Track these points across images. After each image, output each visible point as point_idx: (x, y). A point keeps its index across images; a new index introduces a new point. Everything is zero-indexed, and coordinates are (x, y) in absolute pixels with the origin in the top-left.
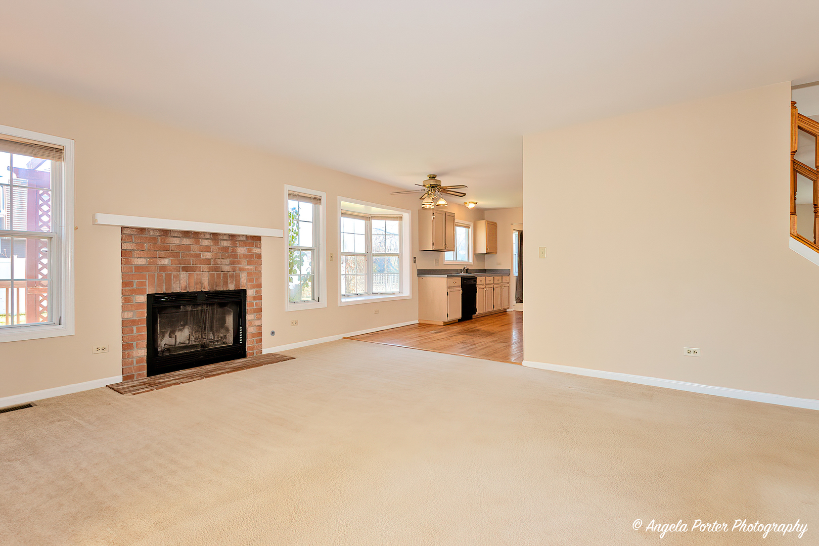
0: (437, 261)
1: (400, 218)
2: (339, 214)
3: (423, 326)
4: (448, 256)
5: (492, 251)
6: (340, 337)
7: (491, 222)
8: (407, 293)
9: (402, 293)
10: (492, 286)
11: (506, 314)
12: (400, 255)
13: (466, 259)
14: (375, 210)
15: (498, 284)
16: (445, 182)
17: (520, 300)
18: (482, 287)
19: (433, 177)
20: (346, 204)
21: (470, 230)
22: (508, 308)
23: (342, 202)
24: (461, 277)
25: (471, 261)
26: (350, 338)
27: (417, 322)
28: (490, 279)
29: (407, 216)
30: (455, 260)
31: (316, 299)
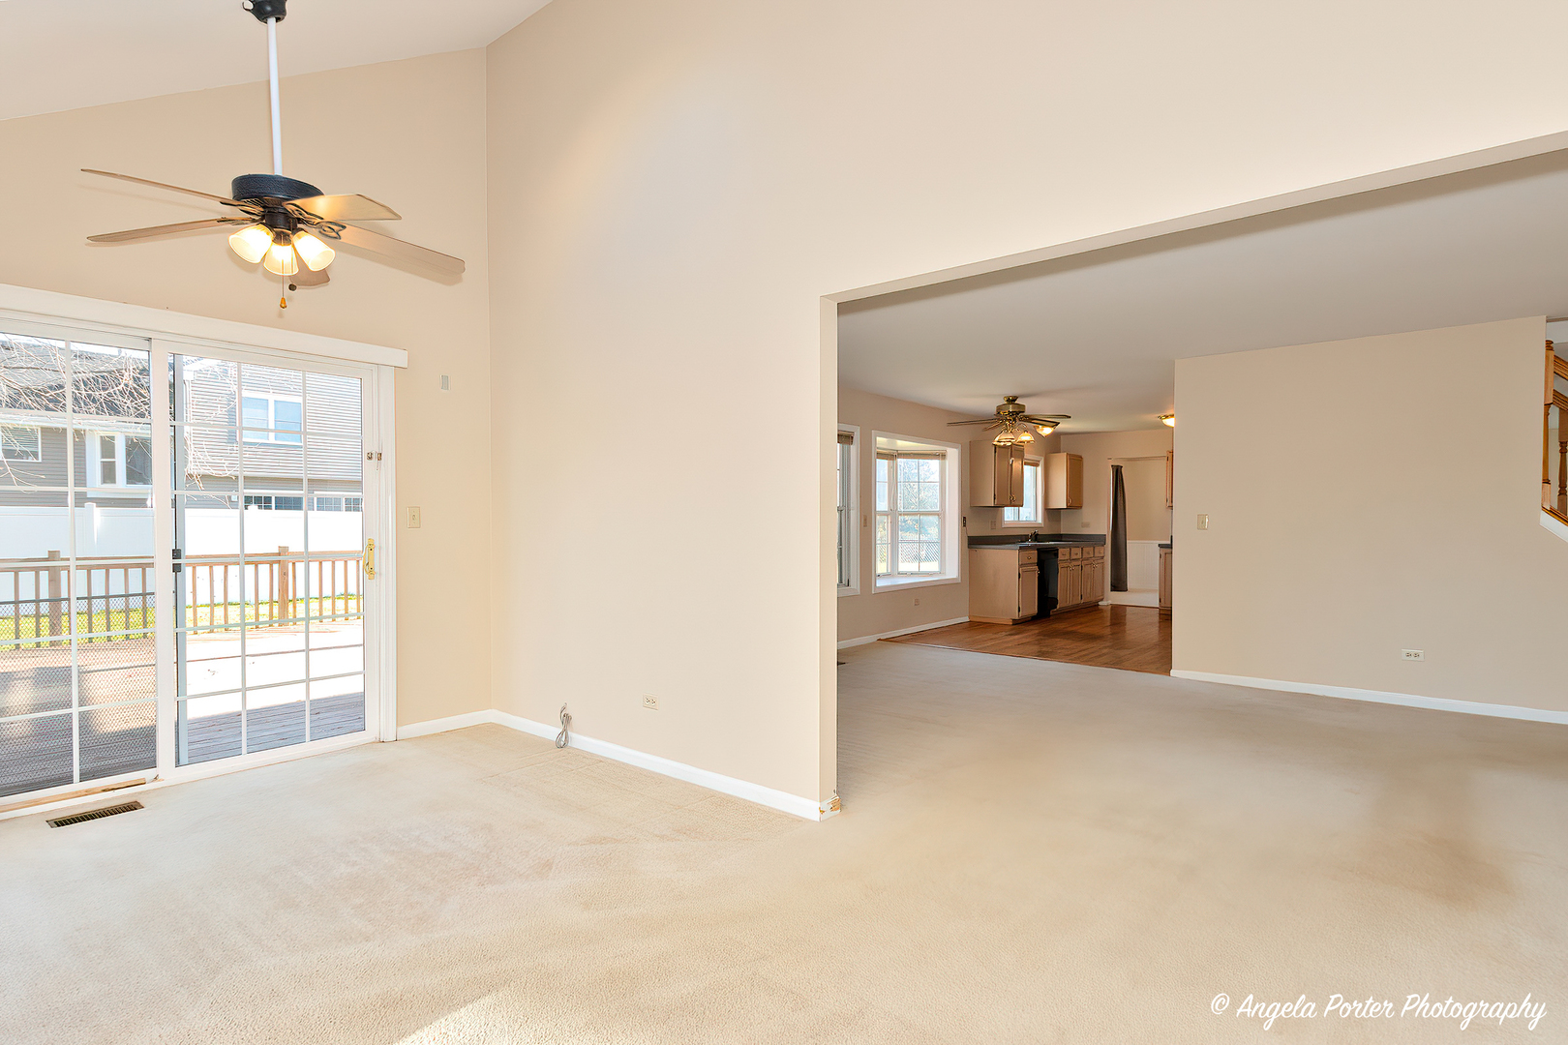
0: (994, 523)
1: (942, 456)
2: (874, 455)
3: (975, 626)
4: (1009, 514)
5: (1075, 503)
6: (872, 638)
7: (1075, 456)
8: (952, 572)
9: (944, 574)
10: (1079, 563)
11: (1098, 610)
12: (941, 515)
13: (1032, 519)
14: (902, 444)
15: (1087, 559)
16: (1031, 406)
17: (1119, 584)
18: (1065, 565)
19: (1012, 400)
20: (882, 442)
21: (1040, 469)
22: (1102, 600)
23: (878, 438)
24: (1038, 550)
25: (1040, 520)
26: (886, 640)
27: (966, 619)
28: (1076, 552)
29: (953, 454)
30: (1017, 519)
31: (845, 582)
